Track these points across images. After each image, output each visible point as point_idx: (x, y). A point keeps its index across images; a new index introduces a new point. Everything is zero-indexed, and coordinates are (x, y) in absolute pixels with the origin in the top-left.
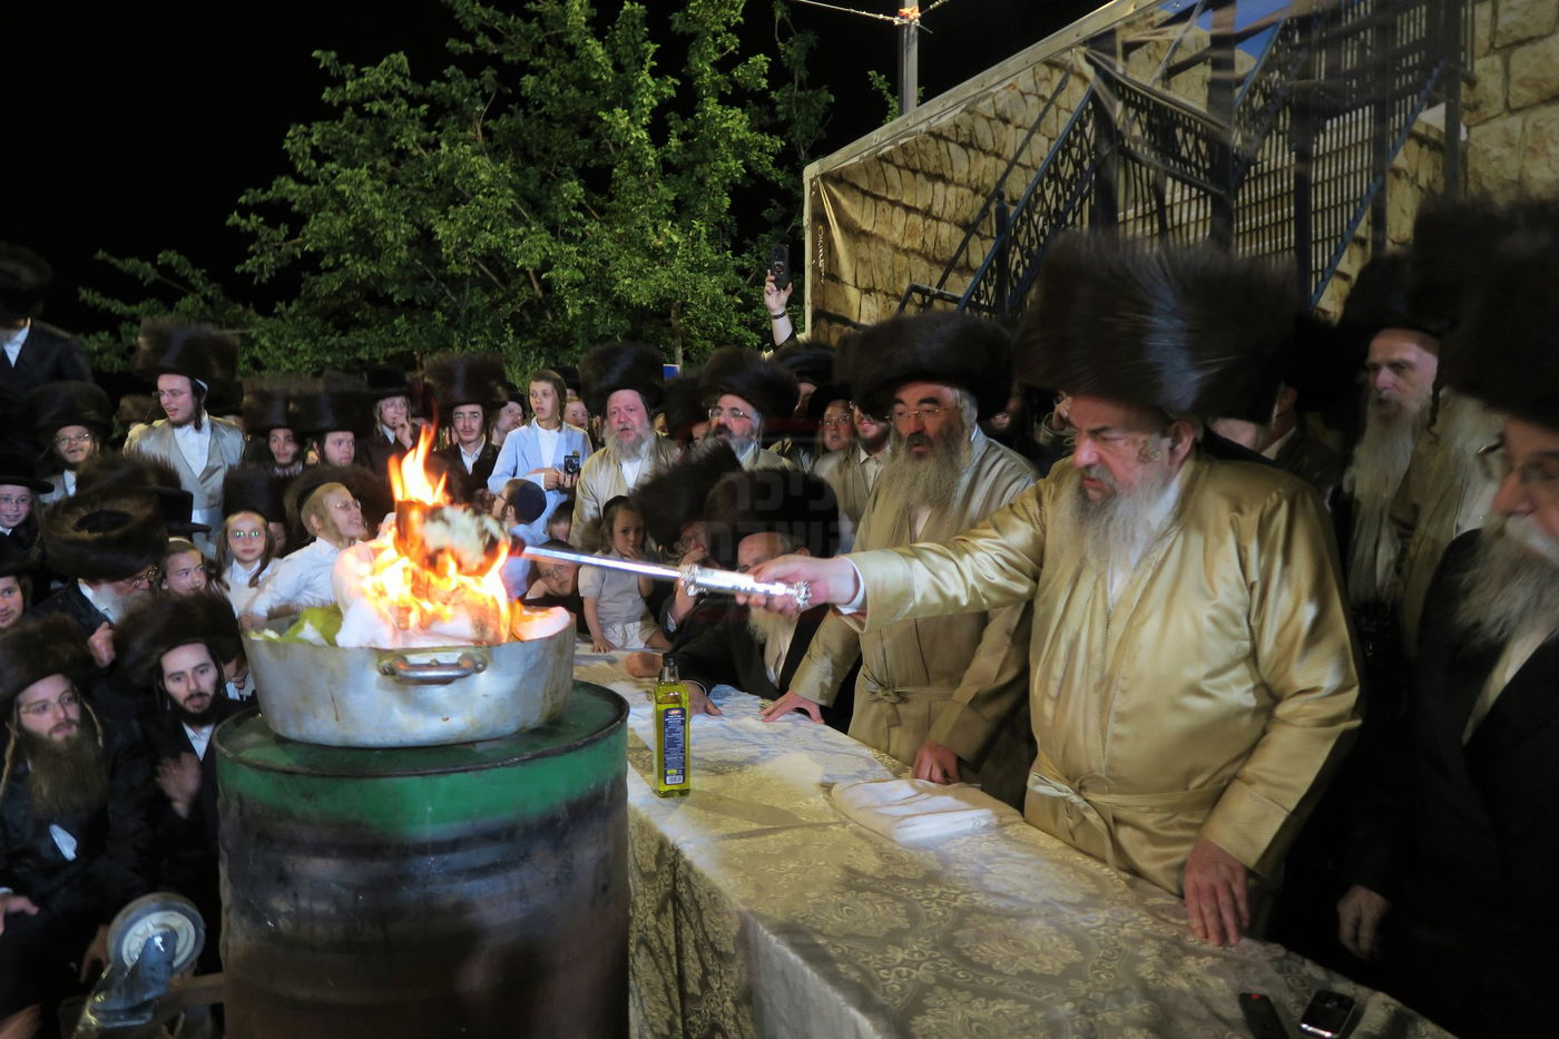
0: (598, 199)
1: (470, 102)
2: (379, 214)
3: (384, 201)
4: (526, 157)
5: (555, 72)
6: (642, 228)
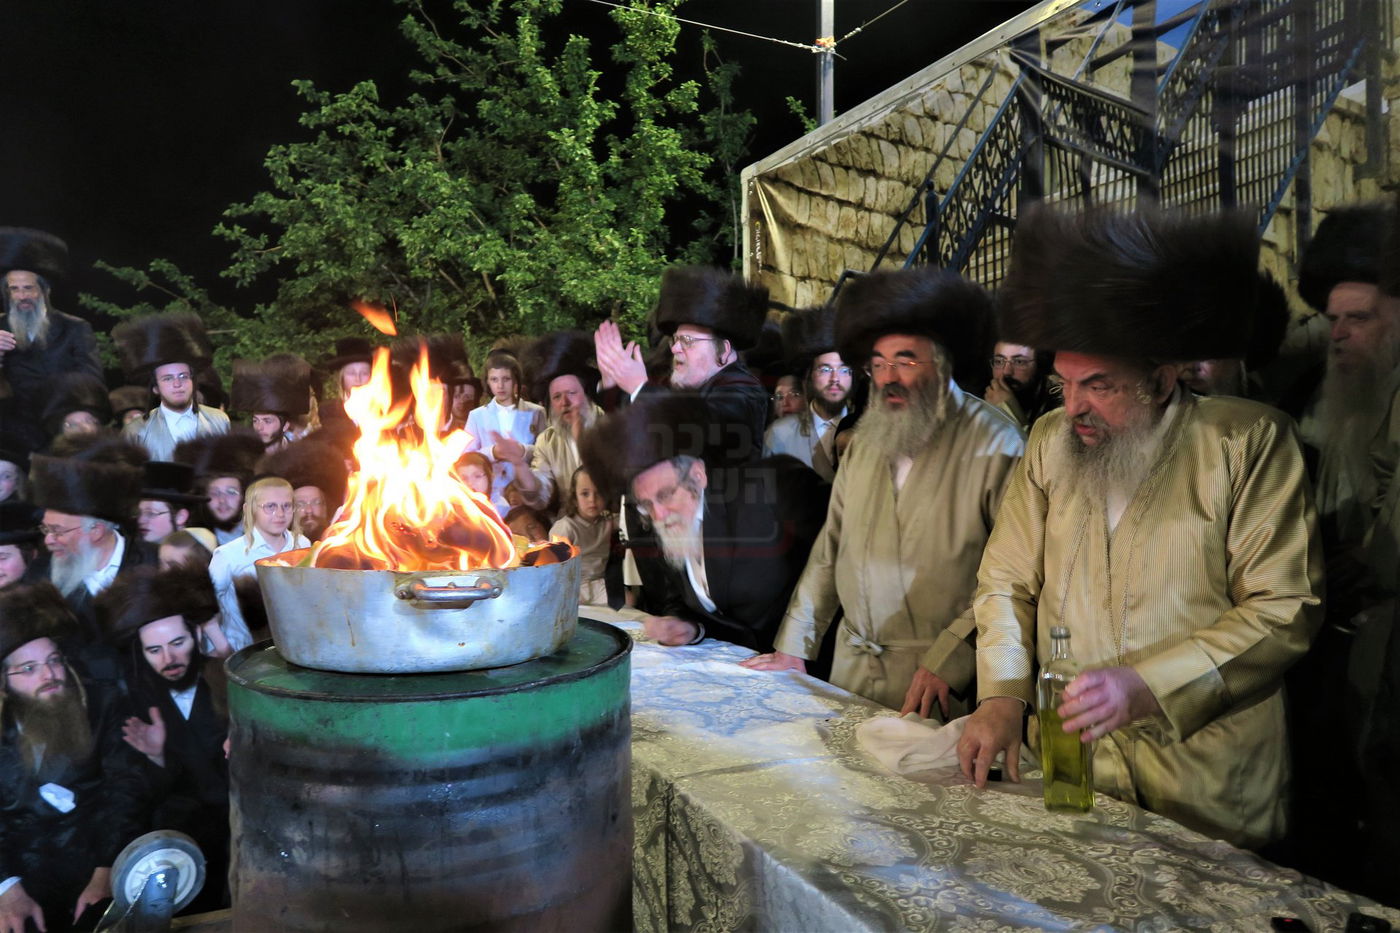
0: (545, 212)
1: (431, 126)
2: (350, 224)
3: (355, 213)
4: (479, 174)
5: (507, 99)
6: (585, 235)
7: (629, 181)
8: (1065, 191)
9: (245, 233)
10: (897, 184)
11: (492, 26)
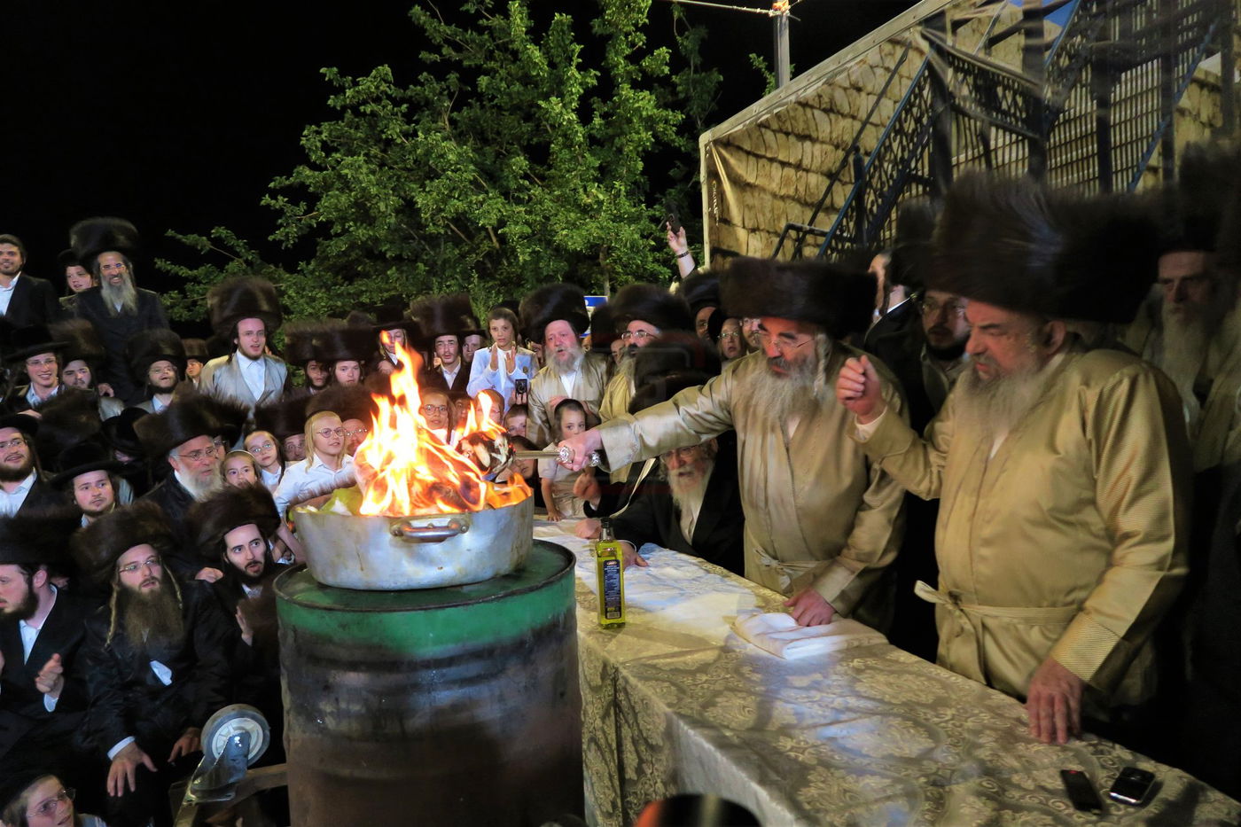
0: (539, 169)
1: (439, 100)
2: (373, 190)
3: (377, 181)
4: (483, 139)
5: (503, 72)
6: (574, 190)
7: (611, 138)
8: (970, 153)
9: (287, 202)
10: (829, 148)
11: (487, 10)
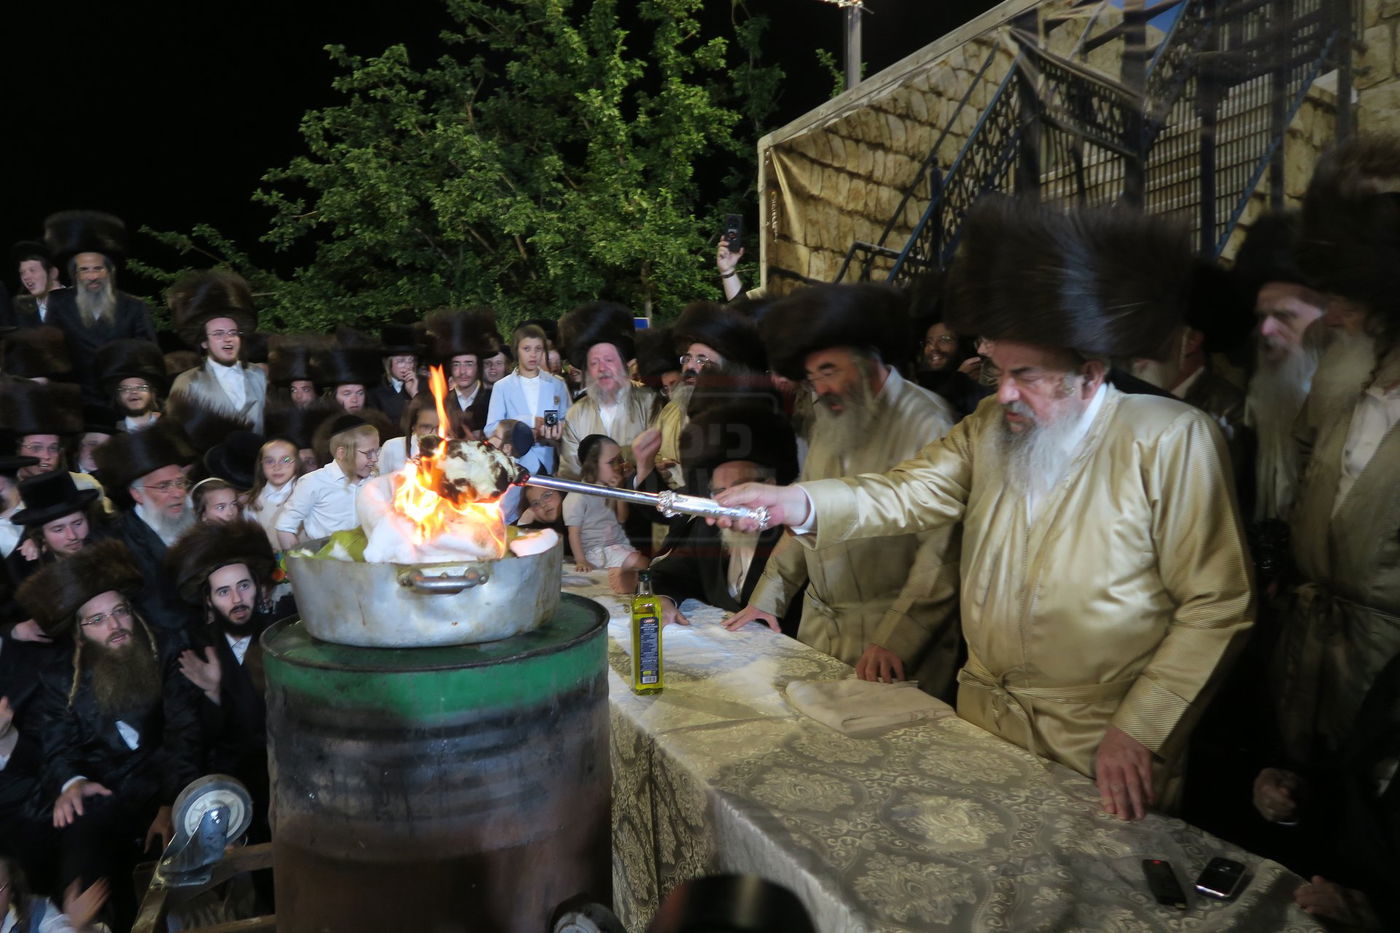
0: (575, 171)
1: (461, 87)
2: (383, 188)
4: (511, 134)
5: (536, 58)
6: (614, 196)
7: (658, 139)
9: (282, 198)
10: (903, 158)
